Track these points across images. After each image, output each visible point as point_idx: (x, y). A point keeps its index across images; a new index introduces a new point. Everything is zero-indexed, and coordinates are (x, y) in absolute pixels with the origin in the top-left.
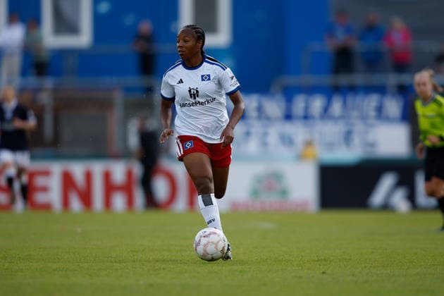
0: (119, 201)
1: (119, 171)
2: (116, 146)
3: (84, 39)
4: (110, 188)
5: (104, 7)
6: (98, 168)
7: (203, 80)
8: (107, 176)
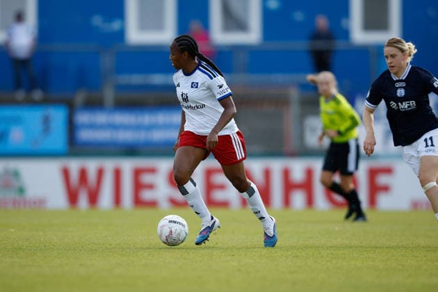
0: (298, 198)
1: (298, 169)
2: (293, 144)
3: (253, 36)
4: (289, 187)
5: (273, 4)
6: (277, 166)
7: (192, 87)
8: (286, 173)
